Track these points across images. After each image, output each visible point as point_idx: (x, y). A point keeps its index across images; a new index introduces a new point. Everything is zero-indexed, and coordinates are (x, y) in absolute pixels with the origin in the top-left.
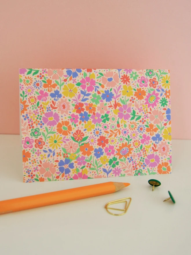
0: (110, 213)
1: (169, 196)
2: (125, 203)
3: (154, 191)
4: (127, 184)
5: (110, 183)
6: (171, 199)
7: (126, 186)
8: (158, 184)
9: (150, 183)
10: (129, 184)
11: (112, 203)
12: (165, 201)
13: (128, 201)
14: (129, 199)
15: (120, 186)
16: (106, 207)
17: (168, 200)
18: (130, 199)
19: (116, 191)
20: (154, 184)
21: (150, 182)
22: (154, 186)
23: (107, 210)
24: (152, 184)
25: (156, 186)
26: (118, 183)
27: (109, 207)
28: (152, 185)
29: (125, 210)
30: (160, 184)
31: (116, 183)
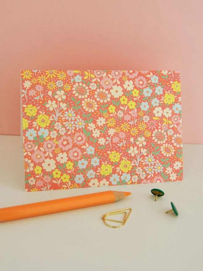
0: (107, 225)
1: (171, 208)
2: (124, 214)
3: (157, 201)
4: (128, 194)
5: (110, 192)
6: (173, 211)
7: (127, 196)
8: (162, 194)
9: (153, 193)
10: (130, 193)
11: (110, 214)
12: (167, 212)
13: (128, 211)
14: (129, 210)
15: (120, 196)
16: (103, 219)
17: (171, 212)
18: (131, 209)
19: (116, 200)
20: (157, 193)
21: (153, 191)
22: (157, 196)
23: (104, 222)
24: (155, 193)
25: (159, 196)
26: (118, 192)
27: (106, 218)
28: (155, 195)
29: (123, 222)
30: (163, 194)
31: (116, 192)
